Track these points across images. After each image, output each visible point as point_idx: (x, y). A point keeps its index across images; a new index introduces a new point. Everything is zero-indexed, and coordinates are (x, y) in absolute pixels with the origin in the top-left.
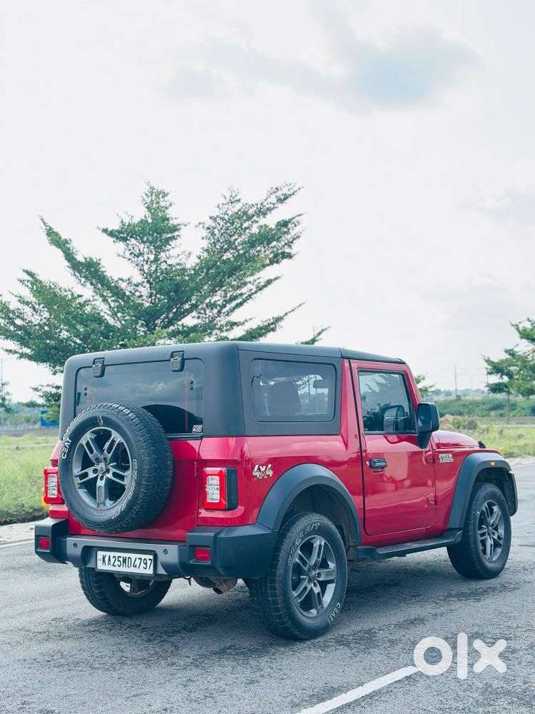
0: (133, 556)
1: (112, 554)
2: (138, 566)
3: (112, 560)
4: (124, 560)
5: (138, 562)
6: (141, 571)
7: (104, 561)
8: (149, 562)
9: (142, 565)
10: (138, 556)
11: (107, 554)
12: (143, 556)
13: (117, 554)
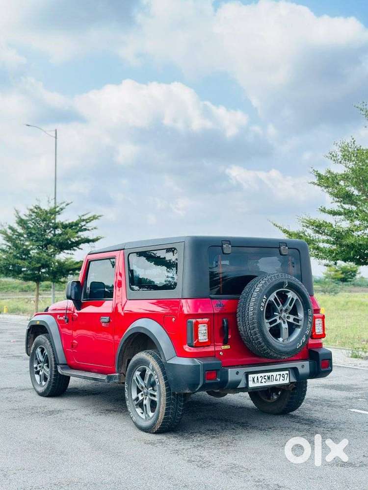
0: (274, 374)
1: (259, 375)
2: (278, 380)
3: (260, 379)
4: (269, 378)
5: (278, 377)
6: (281, 382)
7: (254, 381)
8: (286, 376)
9: (282, 378)
10: (278, 373)
11: (255, 376)
12: (282, 373)
13: (263, 375)
